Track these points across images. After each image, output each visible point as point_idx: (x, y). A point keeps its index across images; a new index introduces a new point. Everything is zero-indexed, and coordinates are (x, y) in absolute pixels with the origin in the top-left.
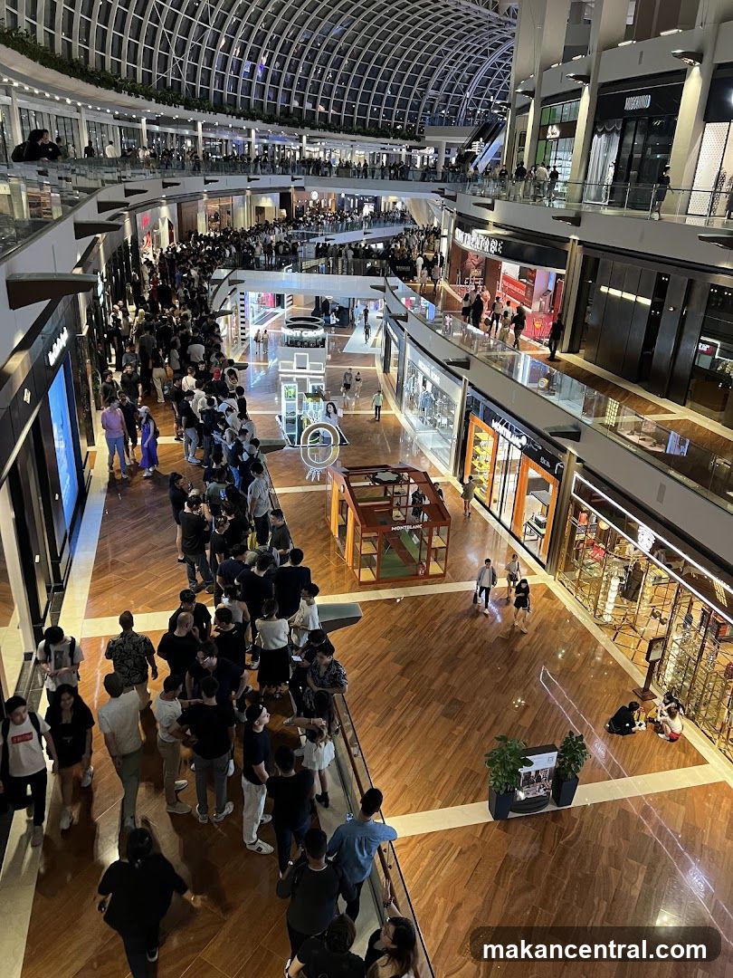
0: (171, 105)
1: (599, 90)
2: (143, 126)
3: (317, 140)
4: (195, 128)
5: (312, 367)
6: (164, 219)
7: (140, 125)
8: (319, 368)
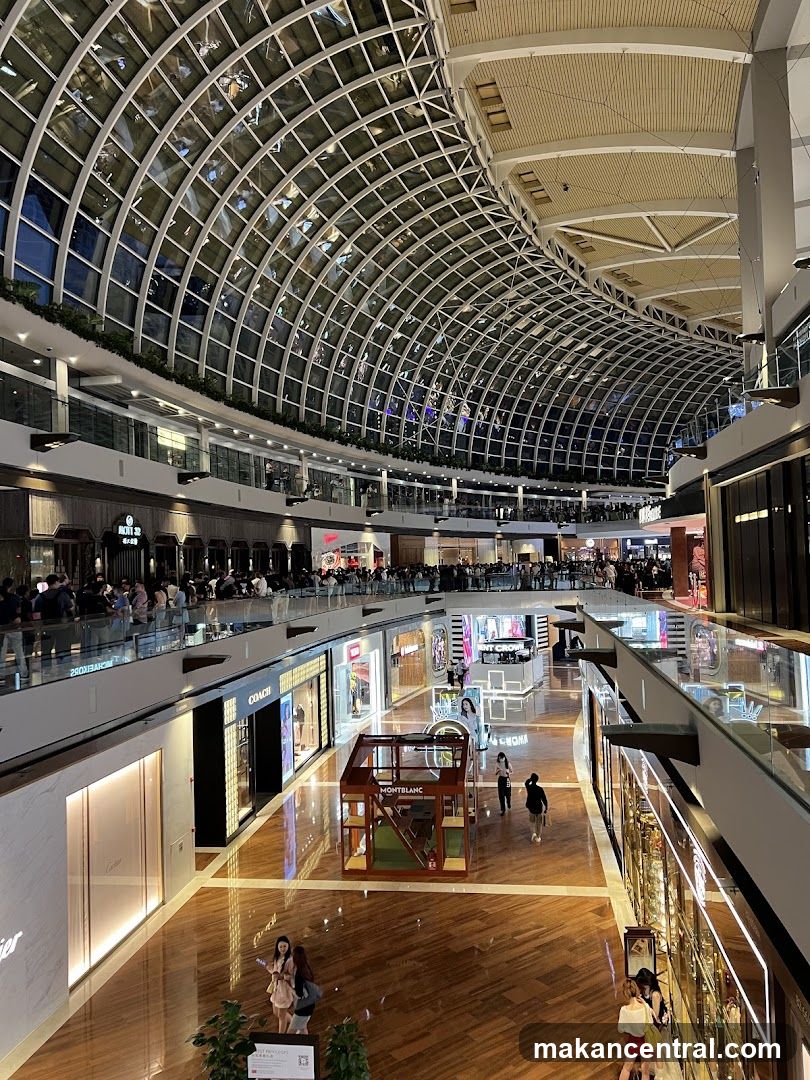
0: (404, 459)
2: (384, 479)
3: (600, 494)
4: (450, 484)
5: (509, 687)
6: (368, 544)
7: (379, 478)
8: (516, 687)
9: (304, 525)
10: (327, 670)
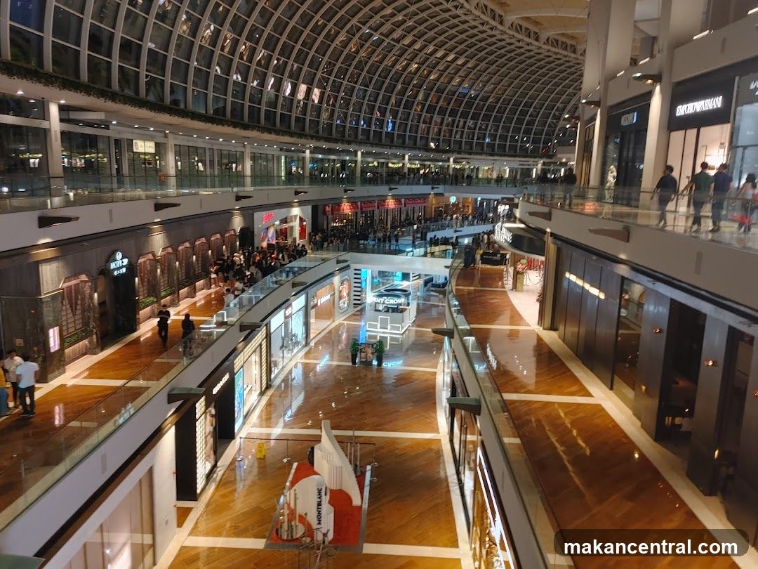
1: (608, 111)
2: (307, 155)
3: (462, 160)
4: (356, 156)
5: (393, 328)
6: (296, 216)
7: (304, 155)
8: (398, 328)
9: (248, 213)
10: (266, 337)
